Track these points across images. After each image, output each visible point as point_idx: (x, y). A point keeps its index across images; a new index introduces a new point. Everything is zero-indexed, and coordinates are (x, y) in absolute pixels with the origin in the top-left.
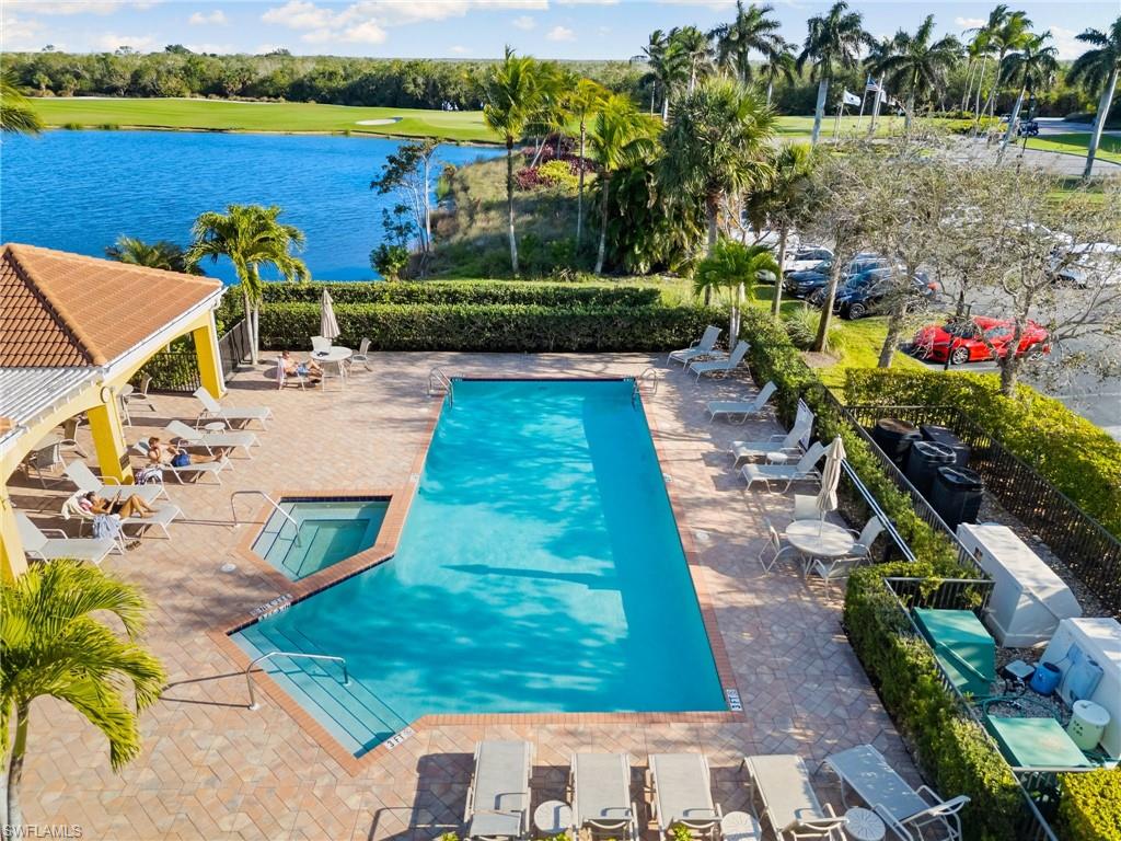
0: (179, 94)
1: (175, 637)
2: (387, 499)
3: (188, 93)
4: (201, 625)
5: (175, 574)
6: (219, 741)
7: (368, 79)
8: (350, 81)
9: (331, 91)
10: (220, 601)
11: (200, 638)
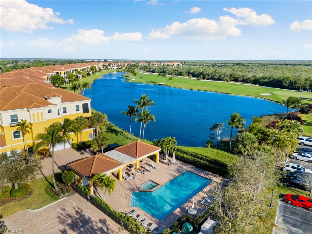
0: (227, 81)
1: (127, 190)
2: (159, 184)
3: (229, 81)
4: (129, 190)
5: (133, 184)
6: (122, 200)
7: (275, 80)
8: (270, 80)
9: (263, 82)
10: (133, 188)
11: (129, 191)
